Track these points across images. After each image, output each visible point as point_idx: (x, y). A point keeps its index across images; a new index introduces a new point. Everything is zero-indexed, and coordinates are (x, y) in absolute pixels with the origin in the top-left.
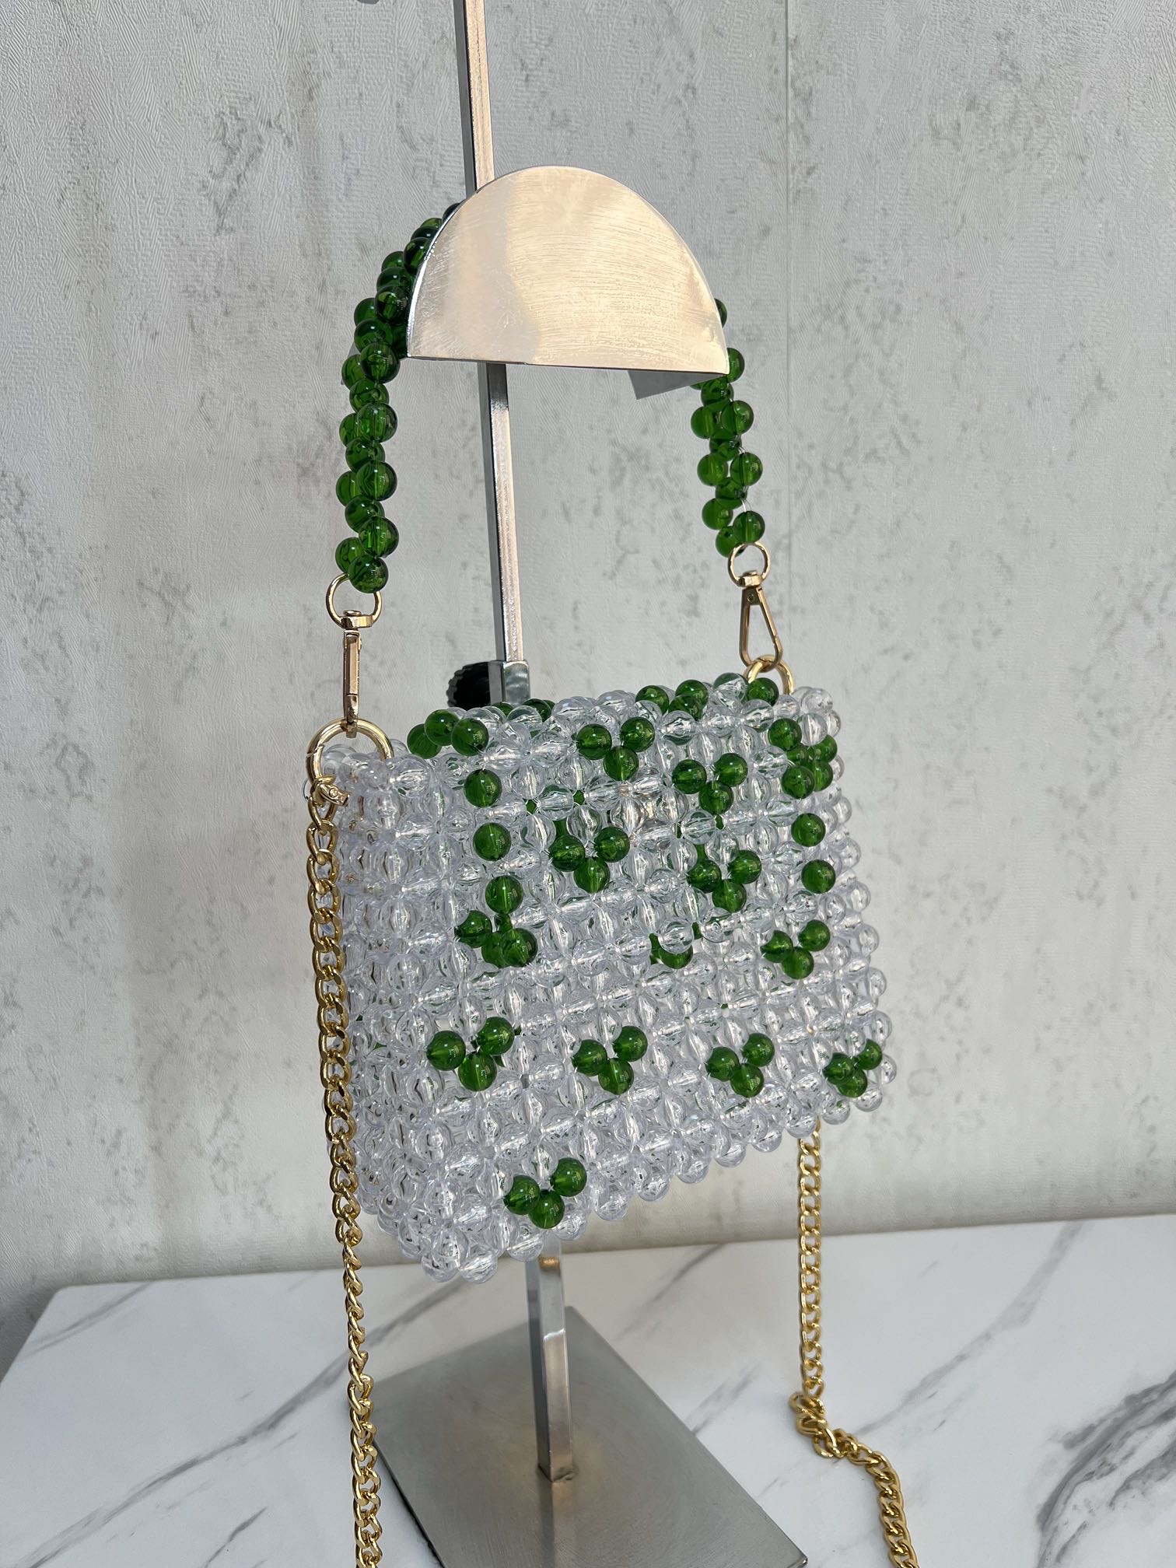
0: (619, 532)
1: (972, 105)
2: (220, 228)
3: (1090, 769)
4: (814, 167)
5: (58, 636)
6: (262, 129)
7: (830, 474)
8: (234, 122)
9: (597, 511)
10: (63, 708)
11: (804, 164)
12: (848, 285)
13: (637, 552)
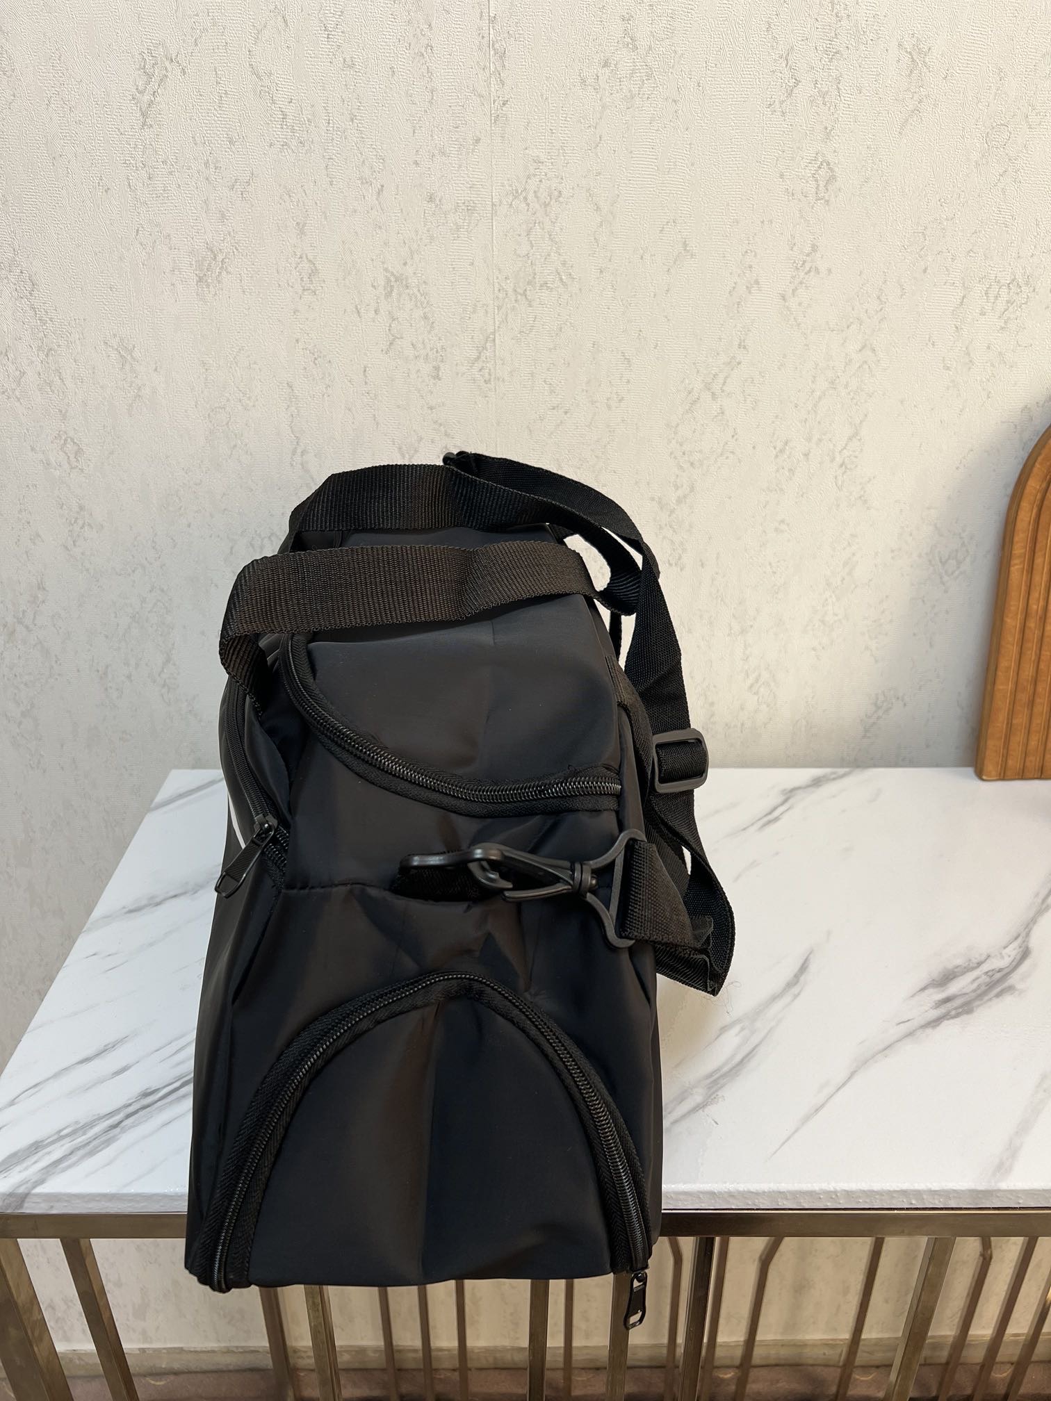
0: (390, 326)
1: (606, 64)
2: (144, 124)
3: (677, 488)
4: (507, 101)
5: (58, 371)
6: (167, 64)
7: (519, 297)
8: (150, 58)
9: (376, 312)
10: (64, 417)
11: (501, 98)
12: (529, 177)
13: (402, 338)
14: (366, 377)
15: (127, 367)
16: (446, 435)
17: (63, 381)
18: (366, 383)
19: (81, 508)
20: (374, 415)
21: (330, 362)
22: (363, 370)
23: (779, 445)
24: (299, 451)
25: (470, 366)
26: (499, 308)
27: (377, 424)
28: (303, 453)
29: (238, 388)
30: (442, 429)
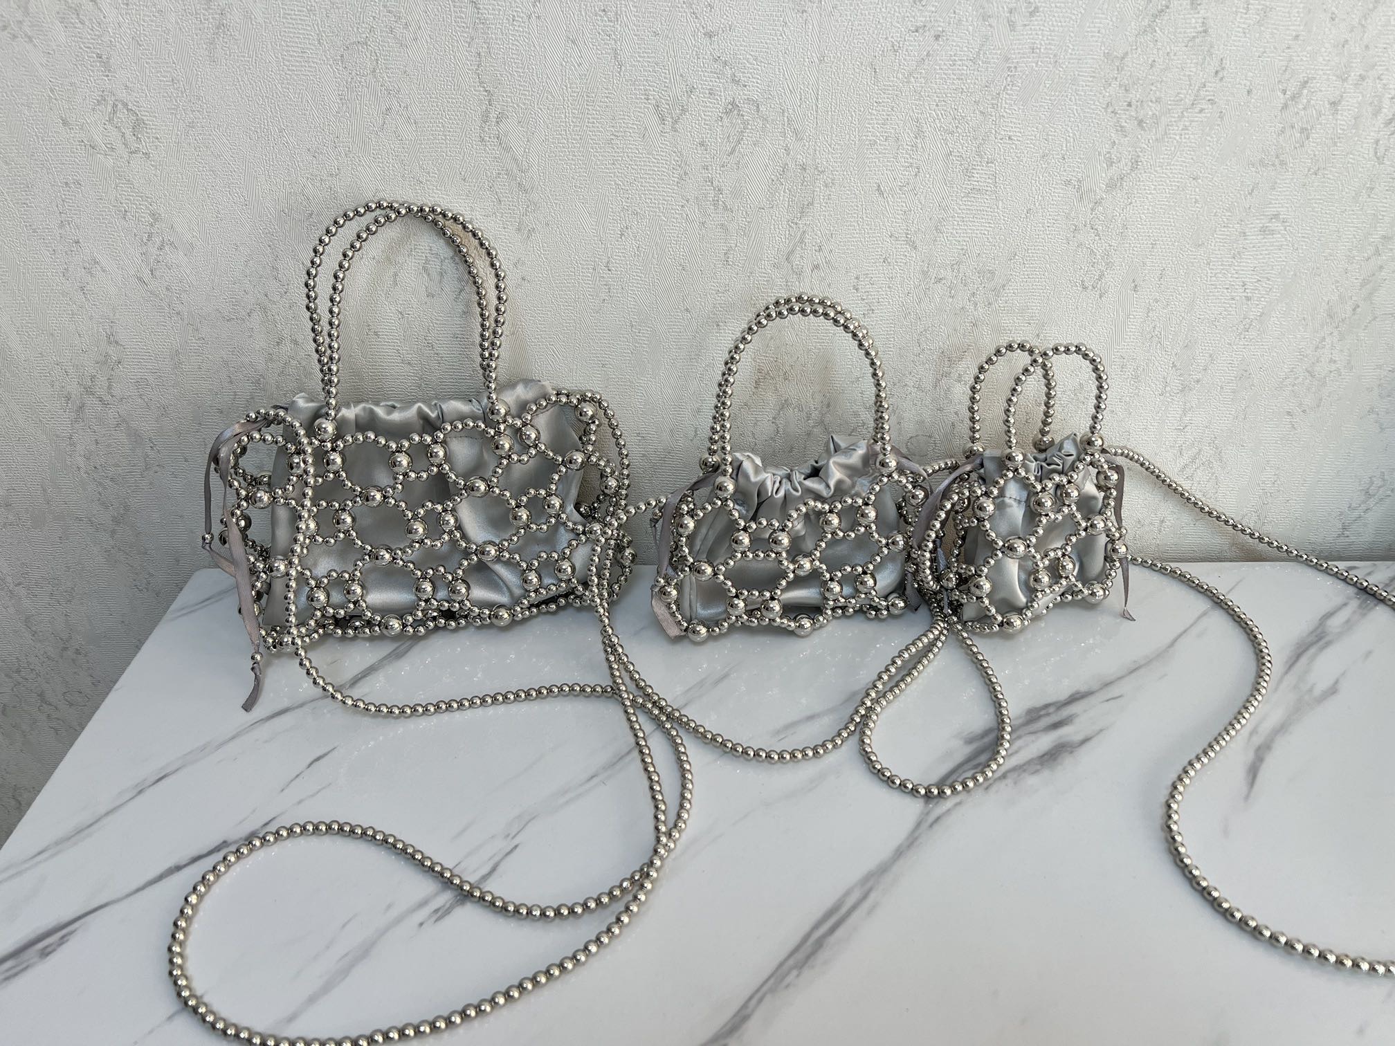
10: (107, 66)
23: (1292, 89)
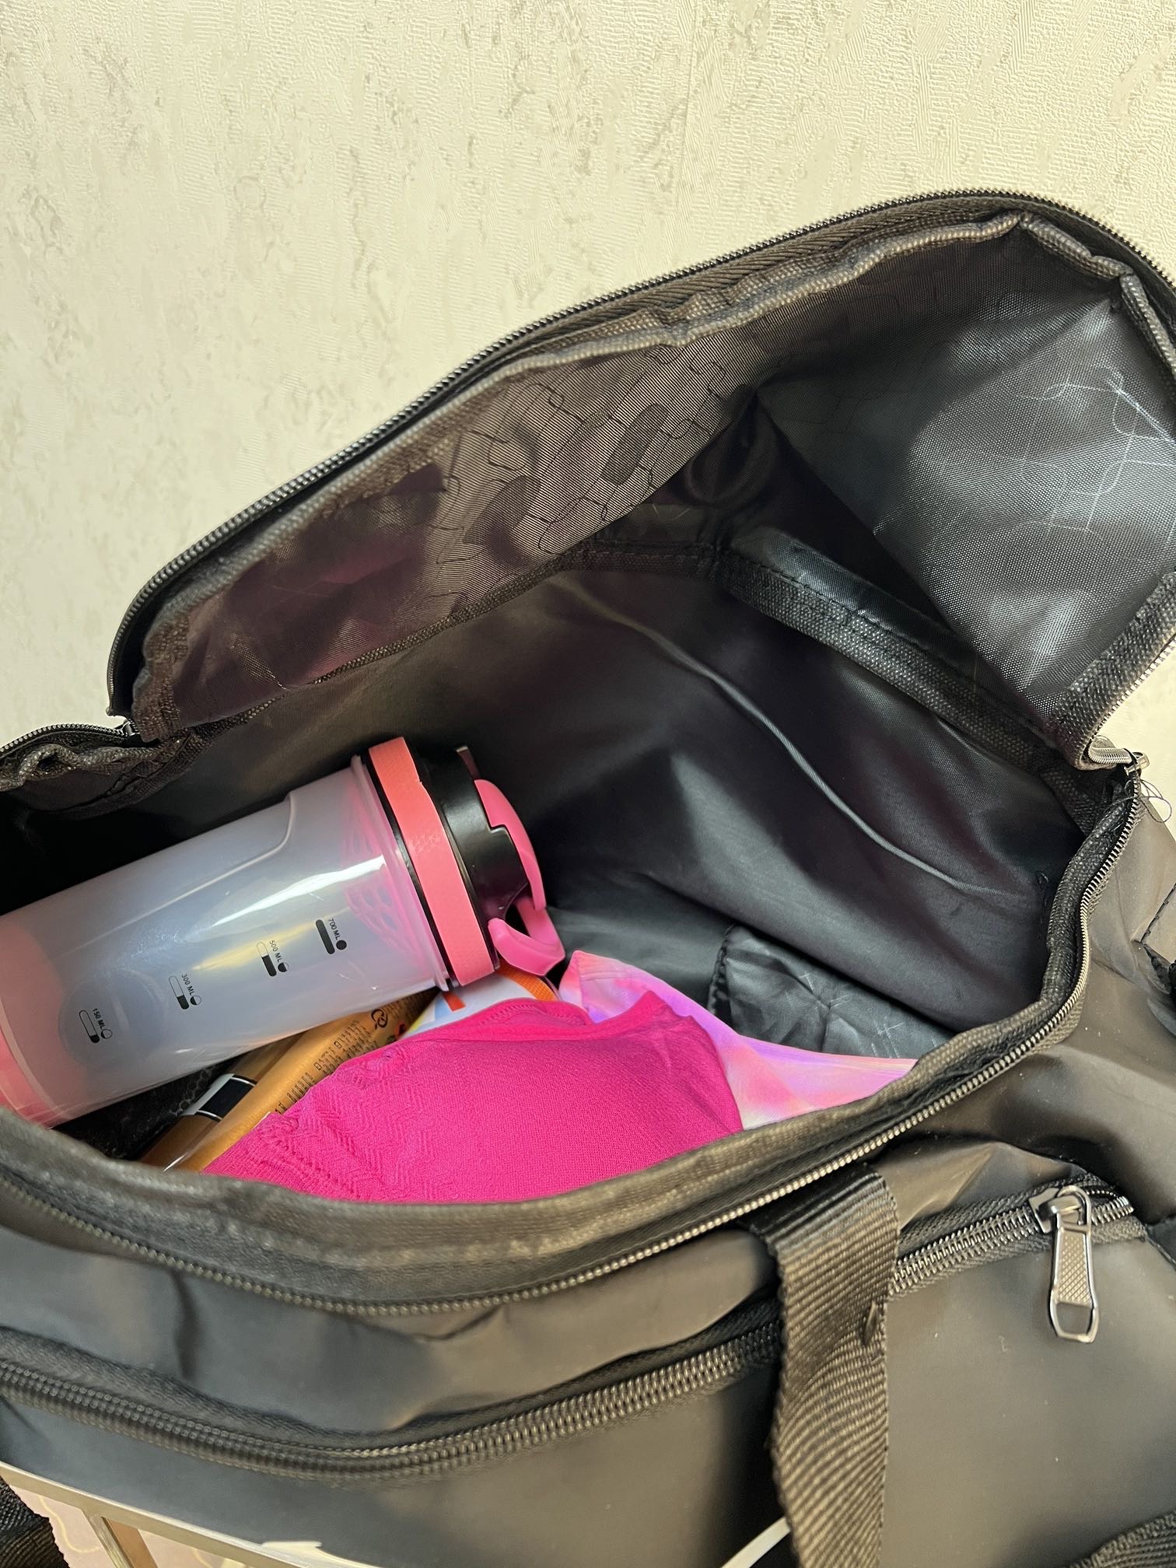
14: (471, 154)
15: (117, 94)
16: (590, 269)
17: (29, 107)
18: (471, 165)
19: (63, 306)
20: (480, 222)
21: (416, 121)
22: (468, 140)
24: (365, 265)
25: (641, 157)
26: (700, 55)
27: (484, 238)
28: (371, 268)
29: (276, 148)
30: (585, 258)
